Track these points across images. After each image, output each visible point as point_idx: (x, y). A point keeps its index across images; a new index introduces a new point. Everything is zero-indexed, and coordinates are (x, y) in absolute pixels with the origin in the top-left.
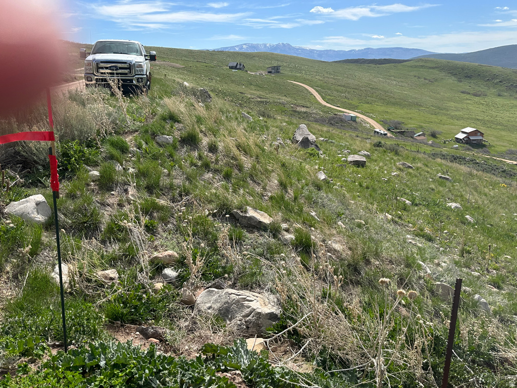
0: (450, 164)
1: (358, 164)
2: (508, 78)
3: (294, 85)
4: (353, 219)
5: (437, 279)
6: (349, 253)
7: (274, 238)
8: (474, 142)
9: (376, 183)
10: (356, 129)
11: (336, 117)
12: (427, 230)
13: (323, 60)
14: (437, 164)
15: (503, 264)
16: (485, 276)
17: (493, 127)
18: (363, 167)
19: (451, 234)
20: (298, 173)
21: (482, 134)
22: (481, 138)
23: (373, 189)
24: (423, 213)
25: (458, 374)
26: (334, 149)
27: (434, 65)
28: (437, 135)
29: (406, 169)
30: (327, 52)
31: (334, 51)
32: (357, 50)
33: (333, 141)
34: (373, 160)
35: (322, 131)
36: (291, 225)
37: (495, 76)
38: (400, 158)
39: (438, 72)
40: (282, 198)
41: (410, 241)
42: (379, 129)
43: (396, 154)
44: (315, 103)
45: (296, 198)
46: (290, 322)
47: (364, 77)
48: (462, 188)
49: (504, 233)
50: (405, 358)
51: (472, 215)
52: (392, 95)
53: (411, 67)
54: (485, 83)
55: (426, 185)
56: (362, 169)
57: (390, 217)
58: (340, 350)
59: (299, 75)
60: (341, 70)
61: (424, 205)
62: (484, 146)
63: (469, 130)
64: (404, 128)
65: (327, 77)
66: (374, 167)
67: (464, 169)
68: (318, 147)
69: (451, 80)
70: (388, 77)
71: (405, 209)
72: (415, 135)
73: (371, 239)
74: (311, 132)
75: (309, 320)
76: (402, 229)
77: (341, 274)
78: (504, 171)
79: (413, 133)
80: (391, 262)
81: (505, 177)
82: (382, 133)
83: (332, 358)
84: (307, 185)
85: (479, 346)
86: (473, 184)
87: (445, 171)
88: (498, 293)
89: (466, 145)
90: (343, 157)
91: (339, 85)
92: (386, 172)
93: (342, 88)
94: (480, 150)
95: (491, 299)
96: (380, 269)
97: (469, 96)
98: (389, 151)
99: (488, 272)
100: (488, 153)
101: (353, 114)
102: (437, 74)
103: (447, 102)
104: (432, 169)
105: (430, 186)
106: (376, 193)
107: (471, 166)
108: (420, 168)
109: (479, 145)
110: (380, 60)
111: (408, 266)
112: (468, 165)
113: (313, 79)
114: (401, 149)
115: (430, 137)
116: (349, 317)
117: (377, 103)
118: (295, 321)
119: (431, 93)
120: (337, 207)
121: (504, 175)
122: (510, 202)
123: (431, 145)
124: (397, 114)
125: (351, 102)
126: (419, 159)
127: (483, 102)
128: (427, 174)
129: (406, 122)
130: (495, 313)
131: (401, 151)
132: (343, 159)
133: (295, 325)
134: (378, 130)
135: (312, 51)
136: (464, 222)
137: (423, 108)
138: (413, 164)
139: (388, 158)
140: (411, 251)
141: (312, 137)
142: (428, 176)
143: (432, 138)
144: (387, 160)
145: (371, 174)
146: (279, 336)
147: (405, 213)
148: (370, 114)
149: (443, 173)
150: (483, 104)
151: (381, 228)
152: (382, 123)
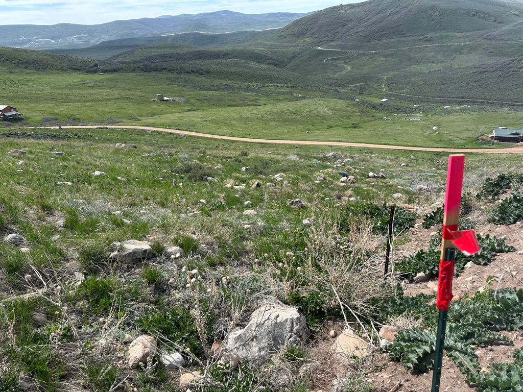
2: (12, 56)
8: (10, 118)
17: (20, 101)
22: (15, 113)
62: (21, 119)
89: (4, 122)
94: (20, 123)
109: (17, 119)
149: (51, 150)
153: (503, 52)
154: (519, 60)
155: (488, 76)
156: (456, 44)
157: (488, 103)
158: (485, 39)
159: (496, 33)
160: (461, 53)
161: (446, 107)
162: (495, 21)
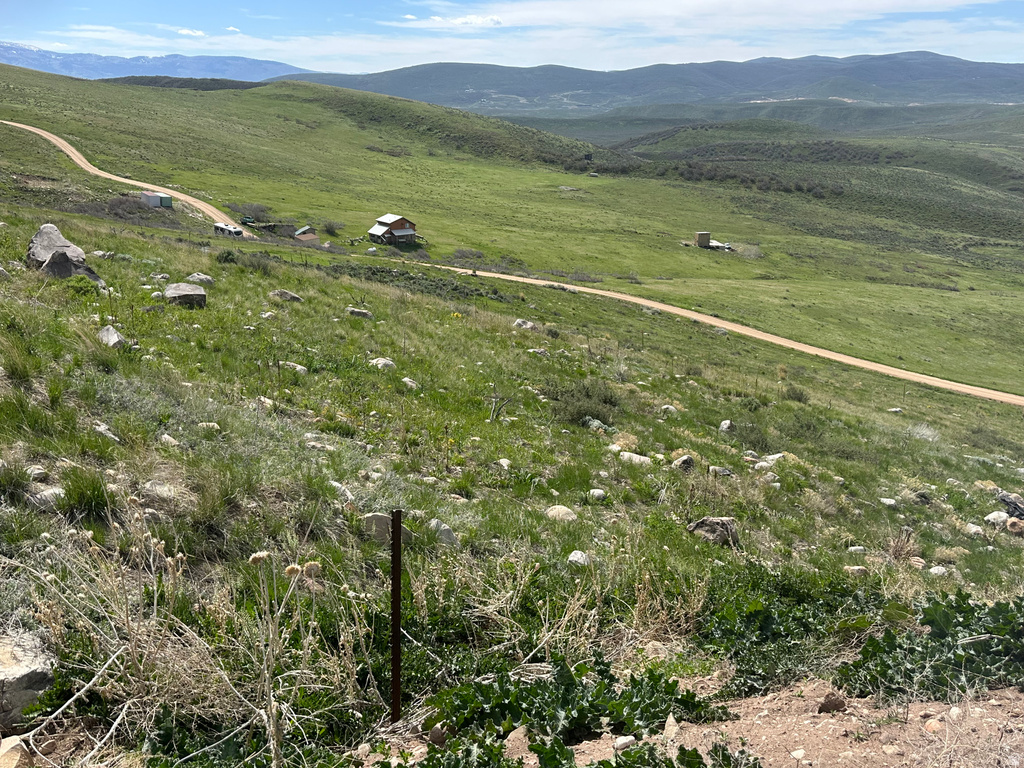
0: (366, 285)
1: (188, 302)
2: (441, 122)
3: (12, 129)
4: (193, 422)
5: (367, 508)
6: (194, 498)
7: (13, 504)
8: (400, 240)
9: (234, 337)
10: (174, 224)
11: (127, 200)
12: (342, 416)
13: (74, 75)
14: (344, 288)
15: (471, 452)
16: (445, 481)
17: (428, 211)
18: (201, 307)
19: (382, 416)
20: (53, 342)
21: (413, 226)
22: (411, 232)
23: (229, 350)
24: (330, 386)
25: (417, 672)
26: (131, 273)
27: (310, 95)
28: (337, 231)
29: (288, 303)
30: (81, 59)
31: (100, 58)
32: (151, 57)
33: (127, 256)
34: (220, 290)
35: (97, 234)
36: (51, 468)
37: (418, 120)
38: (274, 282)
39: (319, 109)
40: (22, 404)
41: (313, 443)
42: (223, 221)
43: (265, 273)
44: (72, 171)
45: (54, 402)
46: (79, 681)
47: (175, 115)
48: (391, 328)
49: (466, 398)
50: (323, 676)
51: (413, 376)
52: (239, 153)
53: (269, 97)
54: (405, 132)
55: (329, 332)
56: (199, 312)
57: (269, 402)
58: (195, 702)
59: (19, 107)
60: (120, 98)
61: (330, 370)
62: (418, 246)
63: (390, 218)
64: (274, 218)
65: (91, 114)
66: (224, 305)
67: (390, 292)
68: (93, 273)
69: (346, 125)
70: (225, 117)
71: (296, 383)
72: (297, 233)
73: (235, 458)
74: (72, 240)
75: (122, 663)
76: (294, 422)
77: (181, 550)
78: (455, 289)
79: (291, 229)
80: (279, 496)
81: (458, 299)
82: (232, 229)
83: (181, 723)
84: (78, 364)
85: (445, 610)
86: (409, 318)
87: (359, 300)
88: (466, 505)
89: (389, 247)
90: (154, 290)
91: (122, 132)
92: (249, 313)
93: (131, 138)
94: (414, 253)
95: (456, 520)
96: (259, 516)
97: (381, 155)
98: (251, 269)
99: (449, 471)
100: (426, 258)
101: (163, 192)
102: (317, 112)
103: (346, 168)
104: (336, 299)
105: (337, 332)
106: (236, 359)
107: (403, 284)
108: (315, 298)
109: (410, 245)
110: (203, 81)
111: (313, 496)
112: (397, 283)
113: (58, 116)
114: (272, 263)
115: (325, 236)
116: (207, 630)
117: (212, 170)
118: (90, 676)
119: (313, 149)
120: (155, 405)
121: (456, 294)
122: (470, 343)
123: (329, 251)
124: (256, 191)
125: (155, 166)
126: (309, 280)
127: (407, 168)
128: (327, 309)
129: (275, 208)
130: (465, 543)
131: (273, 268)
132: (156, 293)
133: (91, 683)
134: (221, 225)
135: (45, 55)
136: (402, 390)
137: (304, 180)
138: (301, 293)
139: (250, 285)
140: (317, 463)
141: (75, 252)
142: (331, 312)
143: (329, 237)
144: (250, 289)
145: (221, 320)
146: (55, 718)
147: (298, 391)
148: (200, 193)
149: (356, 305)
150: (406, 171)
151: (254, 431)
152: (227, 210)
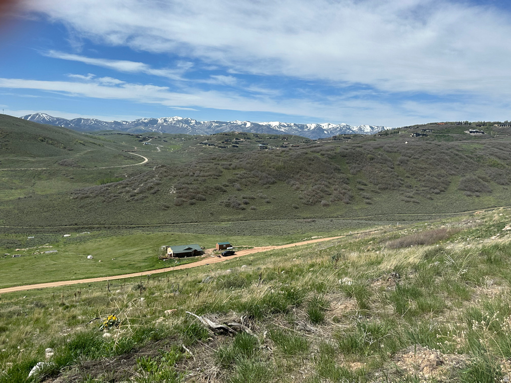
153: (83, 178)
154: (115, 186)
155: (91, 202)
156: (32, 169)
157: (105, 227)
158: (61, 165)
159: (70, 160)
160: (40, 179)
161: (65, 236)
162: (65, 148)
